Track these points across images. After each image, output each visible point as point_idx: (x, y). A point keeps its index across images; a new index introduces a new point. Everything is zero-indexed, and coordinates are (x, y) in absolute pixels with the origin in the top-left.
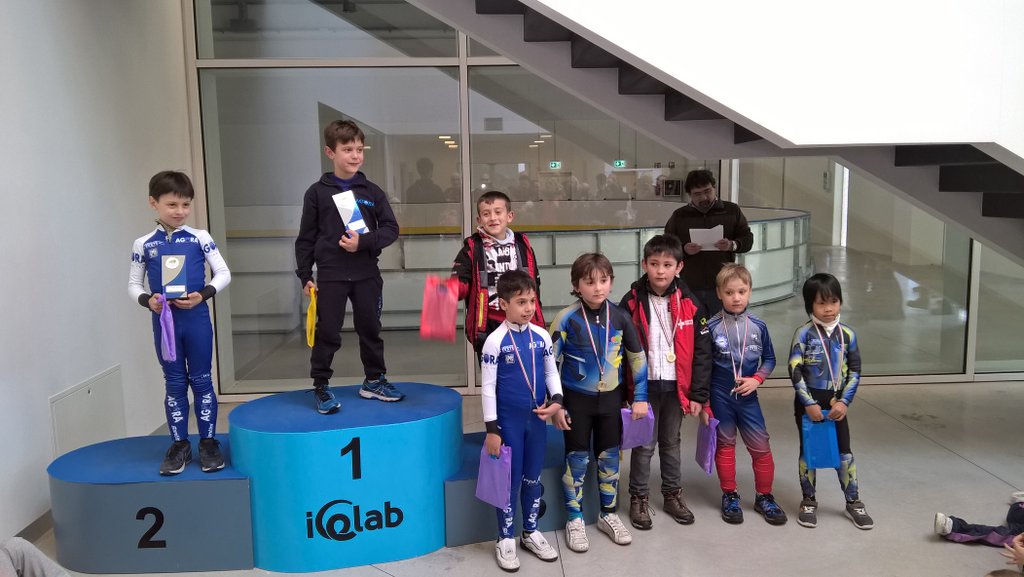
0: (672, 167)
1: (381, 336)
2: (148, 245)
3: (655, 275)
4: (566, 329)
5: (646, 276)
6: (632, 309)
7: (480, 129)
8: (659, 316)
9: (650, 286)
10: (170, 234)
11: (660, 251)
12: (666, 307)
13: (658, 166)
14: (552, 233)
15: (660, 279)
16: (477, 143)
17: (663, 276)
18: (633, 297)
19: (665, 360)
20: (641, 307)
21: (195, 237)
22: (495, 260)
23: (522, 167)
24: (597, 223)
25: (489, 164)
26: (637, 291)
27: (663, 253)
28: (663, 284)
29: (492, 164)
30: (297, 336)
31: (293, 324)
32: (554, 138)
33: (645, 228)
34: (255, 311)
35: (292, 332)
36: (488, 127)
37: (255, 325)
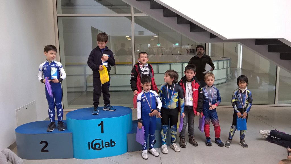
0: (192, 45)
1: (109, 93)
2: (43, 66)
3: (188, 76)
5: (185, 76)
6: (181, 85)
7: (137, 34)
8: (188, 87)
9: (186, 79)
10: (50, 63)
11: (189, 69)
12: (191, 85)
13: (188, 45)
14: (158, 64)
15: (189, 77)
16: (136, 38)
17: (190, 76)
18: (181, 82)
19: (190, 100)
20: (183, 85)
21: (57, 64)
22: (144, 71)
23: (149, 45)
24: (171, 61)
25: (140, 44)
26: (183, 80)
27: (190, 70)
28: (190, 78)
29: (141, 45)
30: (85, 93)
31: (84, 90)
32: (158, 37)
33: (184, 63)
34: (73, 86)
35: (84, 92)
36: (139, 34)
37: (73, 90)
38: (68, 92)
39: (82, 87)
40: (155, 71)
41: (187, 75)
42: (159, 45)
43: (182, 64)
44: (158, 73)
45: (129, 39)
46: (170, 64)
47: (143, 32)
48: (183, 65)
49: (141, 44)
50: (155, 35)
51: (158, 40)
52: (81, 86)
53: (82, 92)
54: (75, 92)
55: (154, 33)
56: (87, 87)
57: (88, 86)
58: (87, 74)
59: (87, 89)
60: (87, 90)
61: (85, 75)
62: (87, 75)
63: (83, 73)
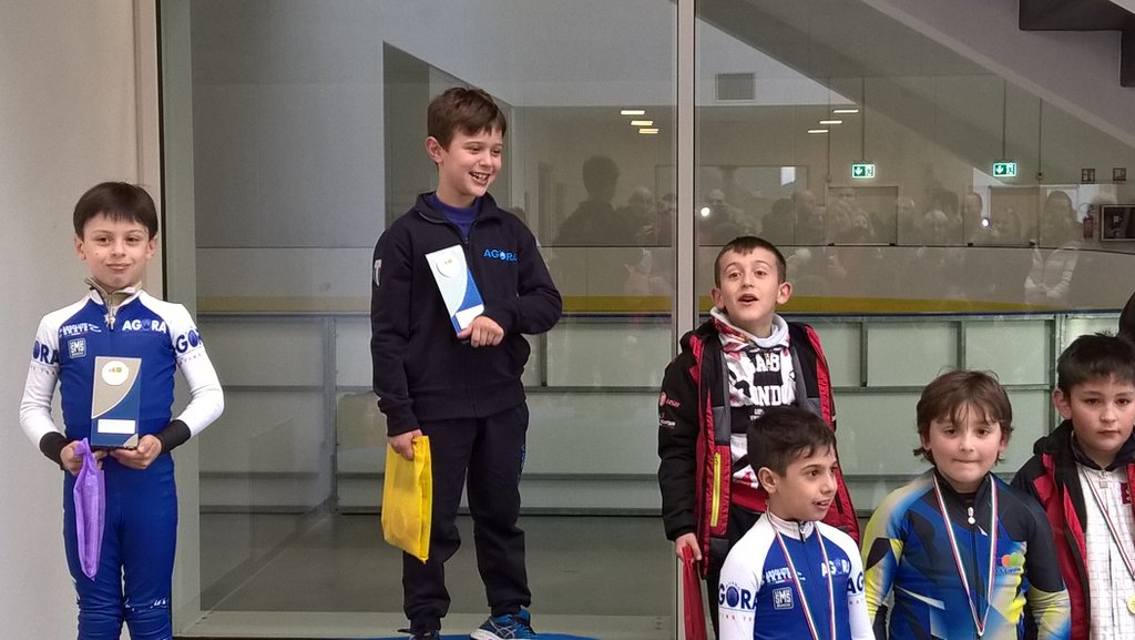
0: (1119, 178)
3: (1097, 425)
4: (901, 535)
5: (1068, 425)
6: (1045, 498)
7: (709, 98)
8: (1105, 513)
9: (1078, 447)
10: (114, 309)
11: (1104, 372)
13: (1088, 177)
14: (860, 318)
15: (1106, 434)
18: (1044, 471)
20: (1066, 494)
22: (750, 380)
23: (788, 174)
25: (722, 167)
28: (1113, 443)
29: (728, 169)
30: (324, 522)
31: (316, 496)
32: (862, 113)
33: (1066, 312)
34: (243, 466)
35: (314, 511)
36: (723, 93)
37: (241, 496)
38: (207, 512)
39: (304, 477)
40: (840, 371)
41: (1091, 415)
42: (868, 176)
43: (1051, 324)
44: (863, 388)
45: (646, 128)
46: (956, 318)
47: (751, 76)
48: (1061, 326)
49: (735, 167)
50: (836, 98)
51: (858, 141)
52: (297, 469)
53: (300, 513)
54: (256, 512)
55: (829, 85)
56: (338, 477)
57: (341, 468)
58: (340, 382)
59: (335, 489)
60: (334, 497)
61: (327, 387)
62: (344, 389)
63: (313, 378)
